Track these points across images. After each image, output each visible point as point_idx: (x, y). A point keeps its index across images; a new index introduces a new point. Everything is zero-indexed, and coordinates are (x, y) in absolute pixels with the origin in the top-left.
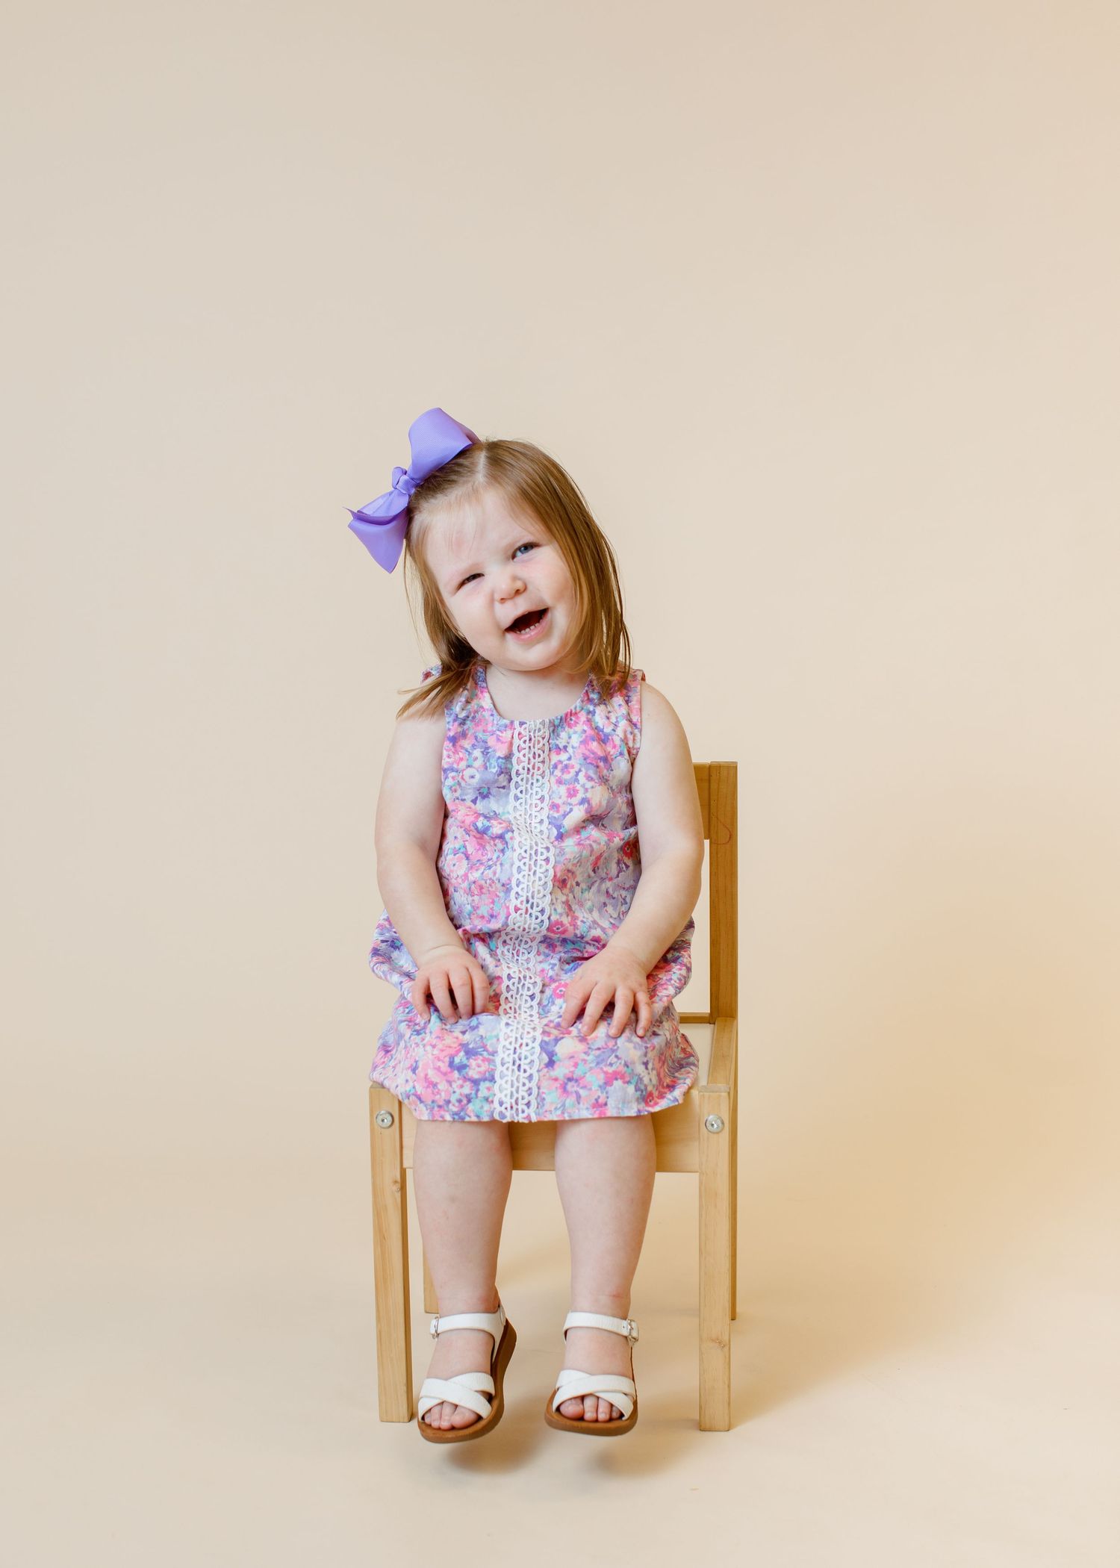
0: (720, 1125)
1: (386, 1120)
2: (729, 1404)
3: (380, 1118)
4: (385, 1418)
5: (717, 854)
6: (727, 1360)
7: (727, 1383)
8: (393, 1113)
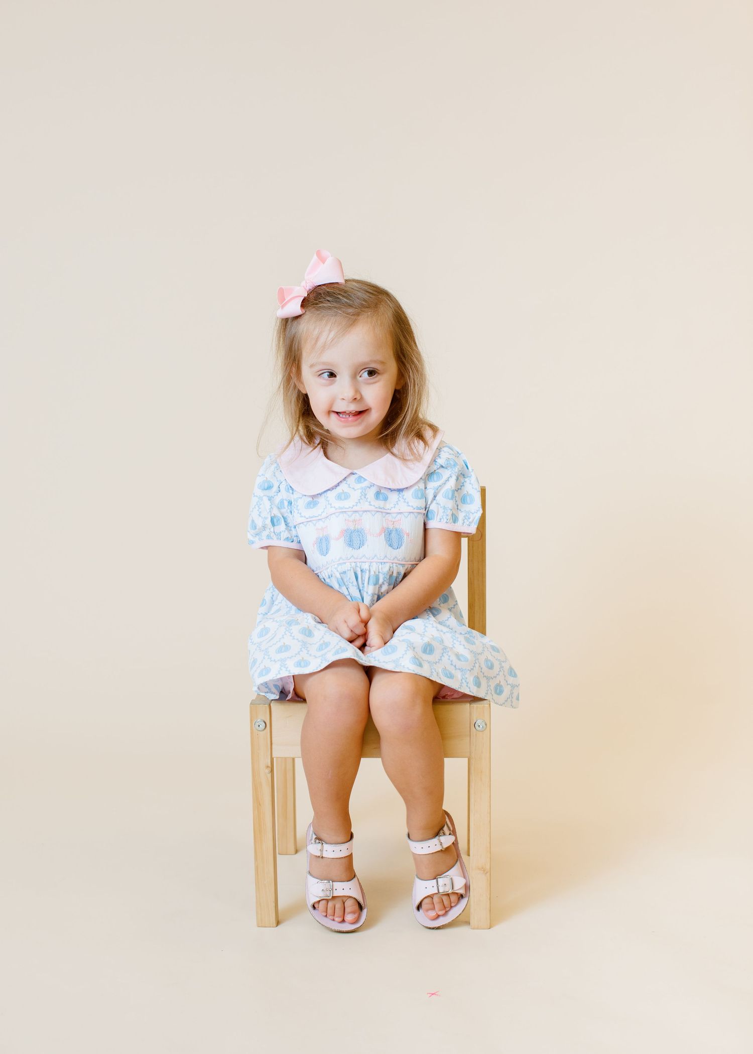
0: (484, 726)
1: (261, 726)
2: (490, 911)
3: (257, 724)
4: (261, 924)
5: (473, 547)
6: (489, 882)
7: (489, 896)
8: (266, 721)
